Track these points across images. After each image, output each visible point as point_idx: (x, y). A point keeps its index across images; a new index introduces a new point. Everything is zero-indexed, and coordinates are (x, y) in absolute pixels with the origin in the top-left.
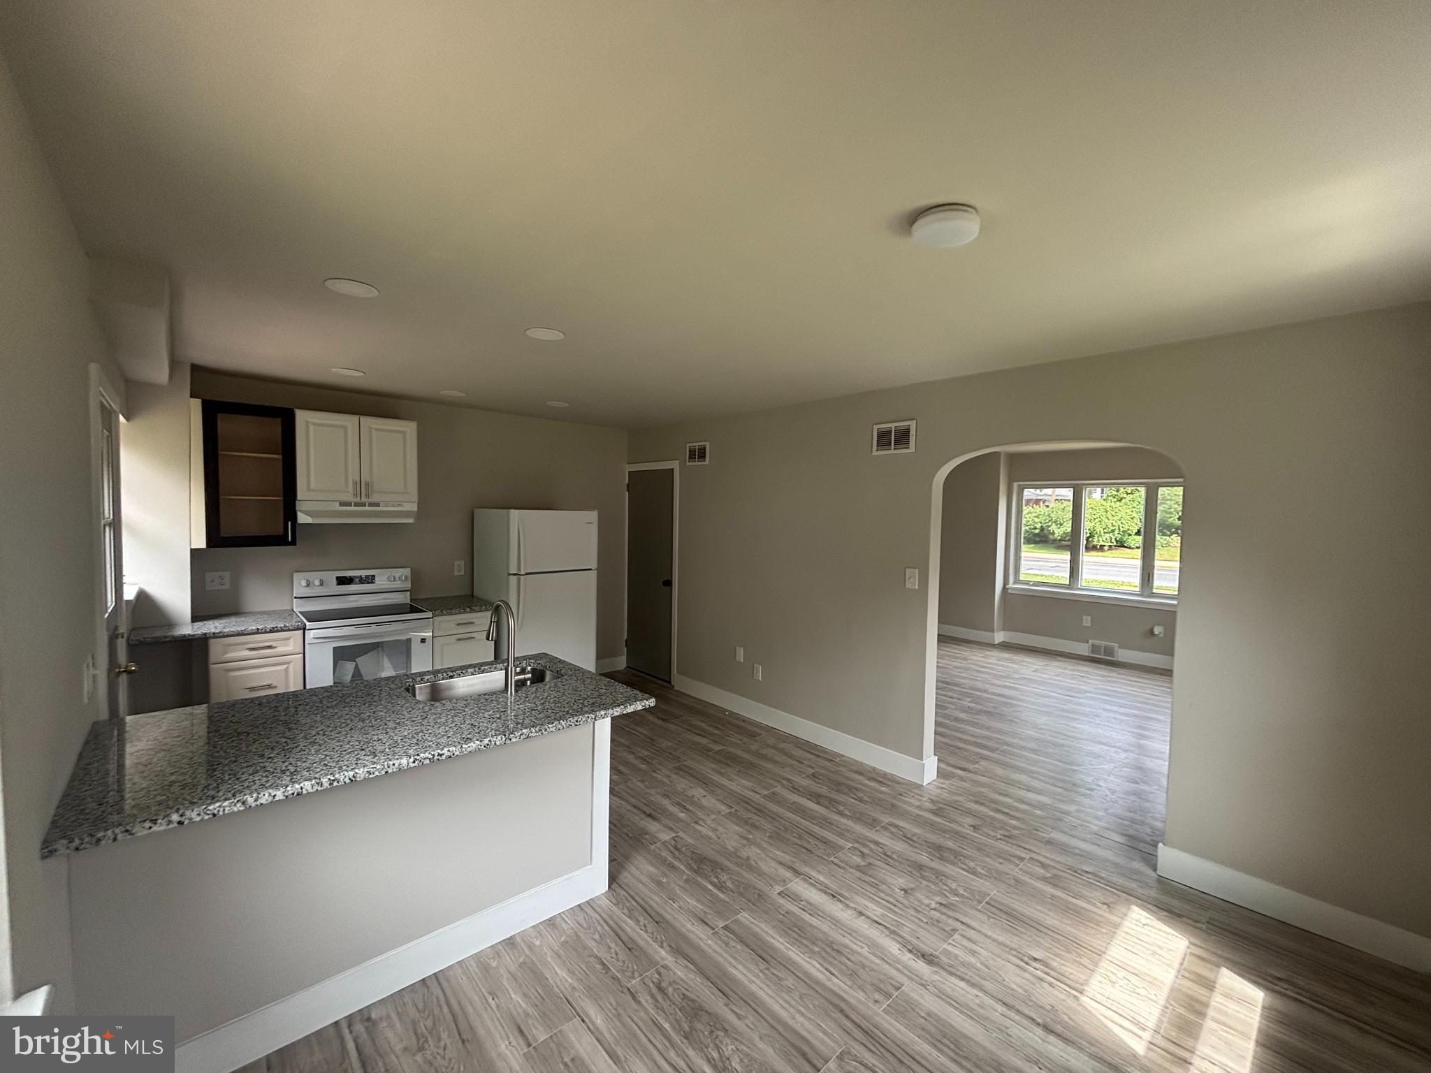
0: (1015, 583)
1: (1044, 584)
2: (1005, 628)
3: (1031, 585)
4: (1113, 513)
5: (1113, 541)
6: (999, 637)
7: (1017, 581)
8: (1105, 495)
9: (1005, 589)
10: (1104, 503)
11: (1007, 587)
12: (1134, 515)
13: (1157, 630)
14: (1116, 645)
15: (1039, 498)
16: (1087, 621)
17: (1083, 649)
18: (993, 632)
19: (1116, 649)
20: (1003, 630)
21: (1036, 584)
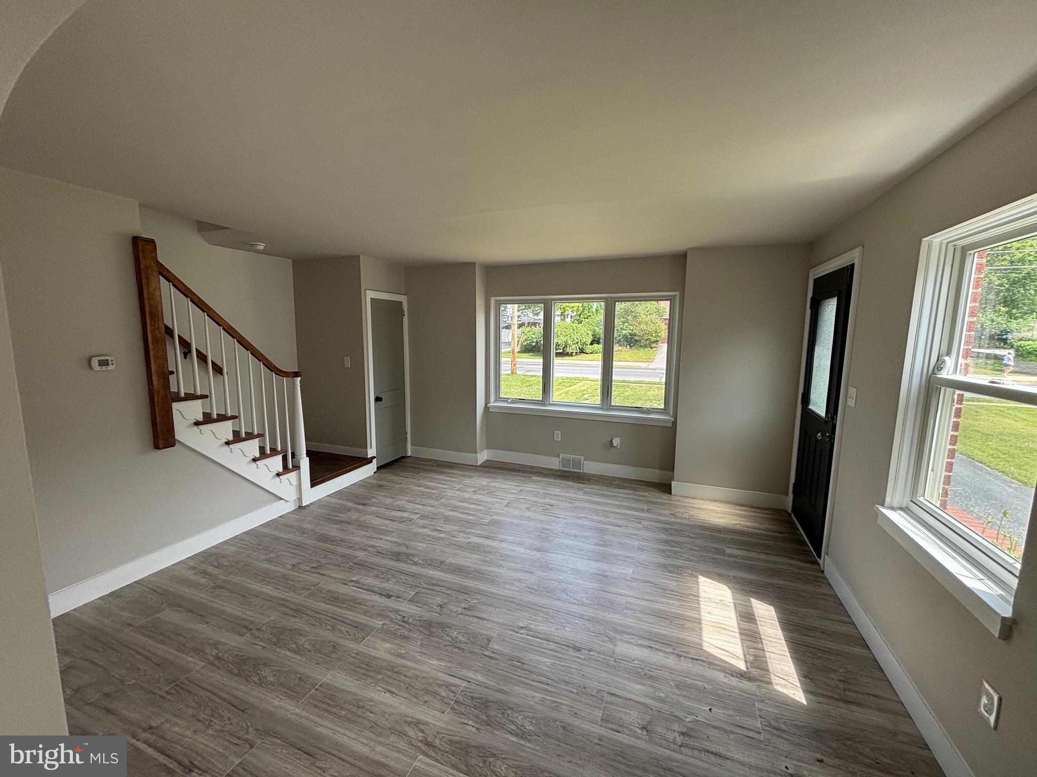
0: (496, 401)
1: (522, 401)
2: (489, 446)
3: (510, 403)
4: (578, 331)
5: (578, 349)
6: (483, 456)
7: (498, 398)
8: (573, 320)
9: (486, 408)
10: (572, 325)
11: (488, 405)
12: (589, 332)
13: (616, 442)
14: (582, 458)
15: (536, 321)
16: (558, 436)
17: (554, 463)
18: (476, 453)
19: (583, 460)
20: (486, 448)
21: (514, 401)
